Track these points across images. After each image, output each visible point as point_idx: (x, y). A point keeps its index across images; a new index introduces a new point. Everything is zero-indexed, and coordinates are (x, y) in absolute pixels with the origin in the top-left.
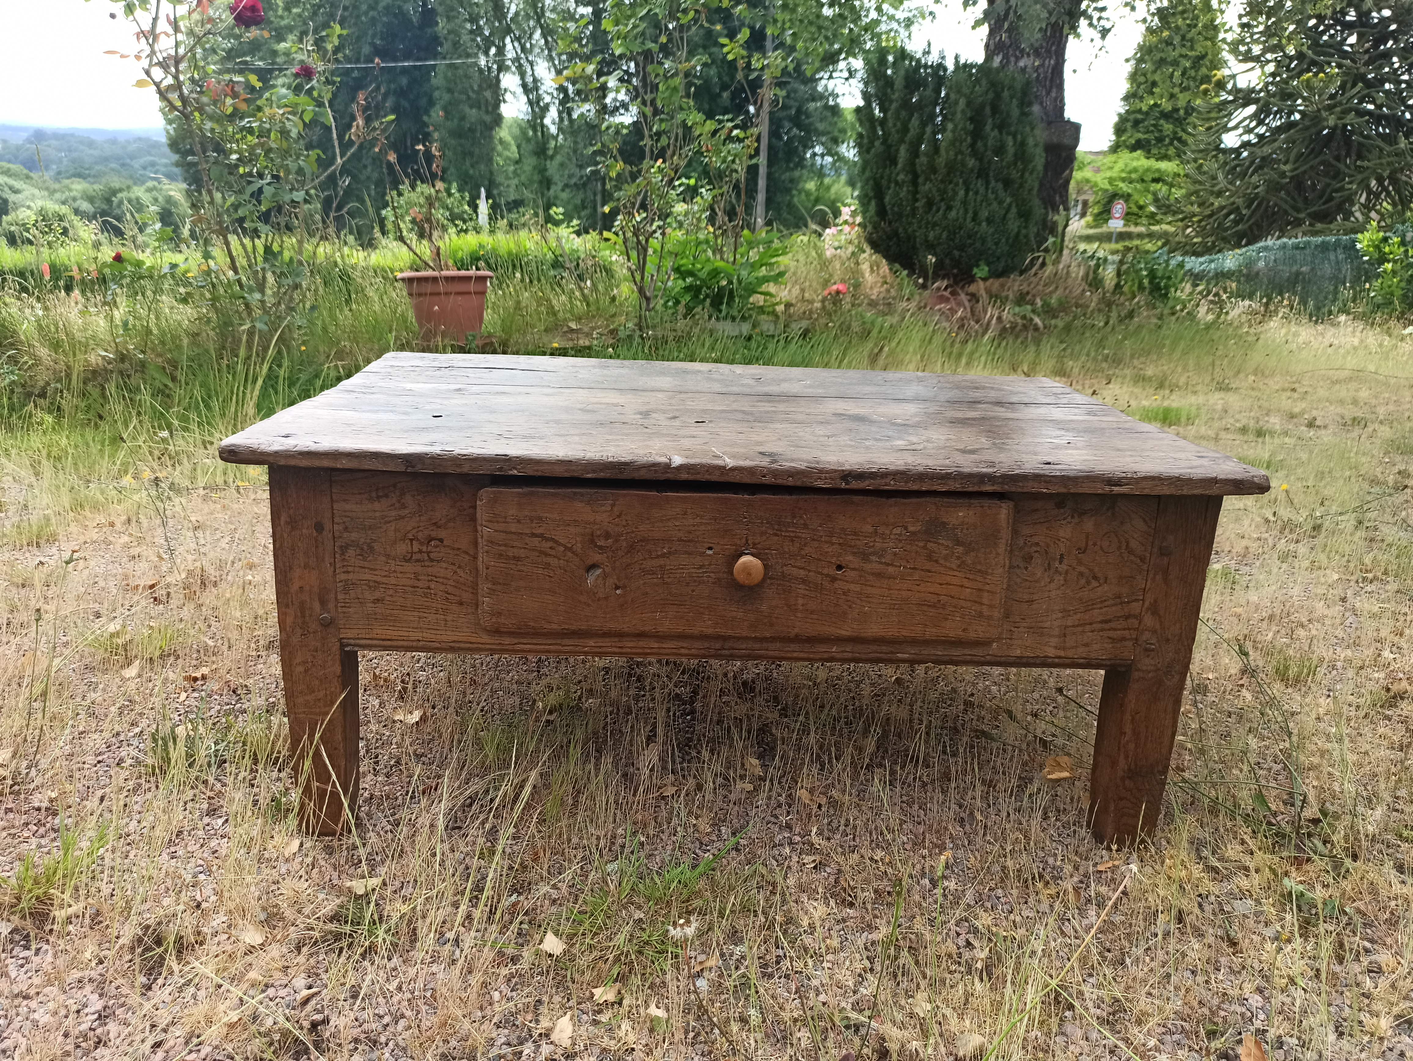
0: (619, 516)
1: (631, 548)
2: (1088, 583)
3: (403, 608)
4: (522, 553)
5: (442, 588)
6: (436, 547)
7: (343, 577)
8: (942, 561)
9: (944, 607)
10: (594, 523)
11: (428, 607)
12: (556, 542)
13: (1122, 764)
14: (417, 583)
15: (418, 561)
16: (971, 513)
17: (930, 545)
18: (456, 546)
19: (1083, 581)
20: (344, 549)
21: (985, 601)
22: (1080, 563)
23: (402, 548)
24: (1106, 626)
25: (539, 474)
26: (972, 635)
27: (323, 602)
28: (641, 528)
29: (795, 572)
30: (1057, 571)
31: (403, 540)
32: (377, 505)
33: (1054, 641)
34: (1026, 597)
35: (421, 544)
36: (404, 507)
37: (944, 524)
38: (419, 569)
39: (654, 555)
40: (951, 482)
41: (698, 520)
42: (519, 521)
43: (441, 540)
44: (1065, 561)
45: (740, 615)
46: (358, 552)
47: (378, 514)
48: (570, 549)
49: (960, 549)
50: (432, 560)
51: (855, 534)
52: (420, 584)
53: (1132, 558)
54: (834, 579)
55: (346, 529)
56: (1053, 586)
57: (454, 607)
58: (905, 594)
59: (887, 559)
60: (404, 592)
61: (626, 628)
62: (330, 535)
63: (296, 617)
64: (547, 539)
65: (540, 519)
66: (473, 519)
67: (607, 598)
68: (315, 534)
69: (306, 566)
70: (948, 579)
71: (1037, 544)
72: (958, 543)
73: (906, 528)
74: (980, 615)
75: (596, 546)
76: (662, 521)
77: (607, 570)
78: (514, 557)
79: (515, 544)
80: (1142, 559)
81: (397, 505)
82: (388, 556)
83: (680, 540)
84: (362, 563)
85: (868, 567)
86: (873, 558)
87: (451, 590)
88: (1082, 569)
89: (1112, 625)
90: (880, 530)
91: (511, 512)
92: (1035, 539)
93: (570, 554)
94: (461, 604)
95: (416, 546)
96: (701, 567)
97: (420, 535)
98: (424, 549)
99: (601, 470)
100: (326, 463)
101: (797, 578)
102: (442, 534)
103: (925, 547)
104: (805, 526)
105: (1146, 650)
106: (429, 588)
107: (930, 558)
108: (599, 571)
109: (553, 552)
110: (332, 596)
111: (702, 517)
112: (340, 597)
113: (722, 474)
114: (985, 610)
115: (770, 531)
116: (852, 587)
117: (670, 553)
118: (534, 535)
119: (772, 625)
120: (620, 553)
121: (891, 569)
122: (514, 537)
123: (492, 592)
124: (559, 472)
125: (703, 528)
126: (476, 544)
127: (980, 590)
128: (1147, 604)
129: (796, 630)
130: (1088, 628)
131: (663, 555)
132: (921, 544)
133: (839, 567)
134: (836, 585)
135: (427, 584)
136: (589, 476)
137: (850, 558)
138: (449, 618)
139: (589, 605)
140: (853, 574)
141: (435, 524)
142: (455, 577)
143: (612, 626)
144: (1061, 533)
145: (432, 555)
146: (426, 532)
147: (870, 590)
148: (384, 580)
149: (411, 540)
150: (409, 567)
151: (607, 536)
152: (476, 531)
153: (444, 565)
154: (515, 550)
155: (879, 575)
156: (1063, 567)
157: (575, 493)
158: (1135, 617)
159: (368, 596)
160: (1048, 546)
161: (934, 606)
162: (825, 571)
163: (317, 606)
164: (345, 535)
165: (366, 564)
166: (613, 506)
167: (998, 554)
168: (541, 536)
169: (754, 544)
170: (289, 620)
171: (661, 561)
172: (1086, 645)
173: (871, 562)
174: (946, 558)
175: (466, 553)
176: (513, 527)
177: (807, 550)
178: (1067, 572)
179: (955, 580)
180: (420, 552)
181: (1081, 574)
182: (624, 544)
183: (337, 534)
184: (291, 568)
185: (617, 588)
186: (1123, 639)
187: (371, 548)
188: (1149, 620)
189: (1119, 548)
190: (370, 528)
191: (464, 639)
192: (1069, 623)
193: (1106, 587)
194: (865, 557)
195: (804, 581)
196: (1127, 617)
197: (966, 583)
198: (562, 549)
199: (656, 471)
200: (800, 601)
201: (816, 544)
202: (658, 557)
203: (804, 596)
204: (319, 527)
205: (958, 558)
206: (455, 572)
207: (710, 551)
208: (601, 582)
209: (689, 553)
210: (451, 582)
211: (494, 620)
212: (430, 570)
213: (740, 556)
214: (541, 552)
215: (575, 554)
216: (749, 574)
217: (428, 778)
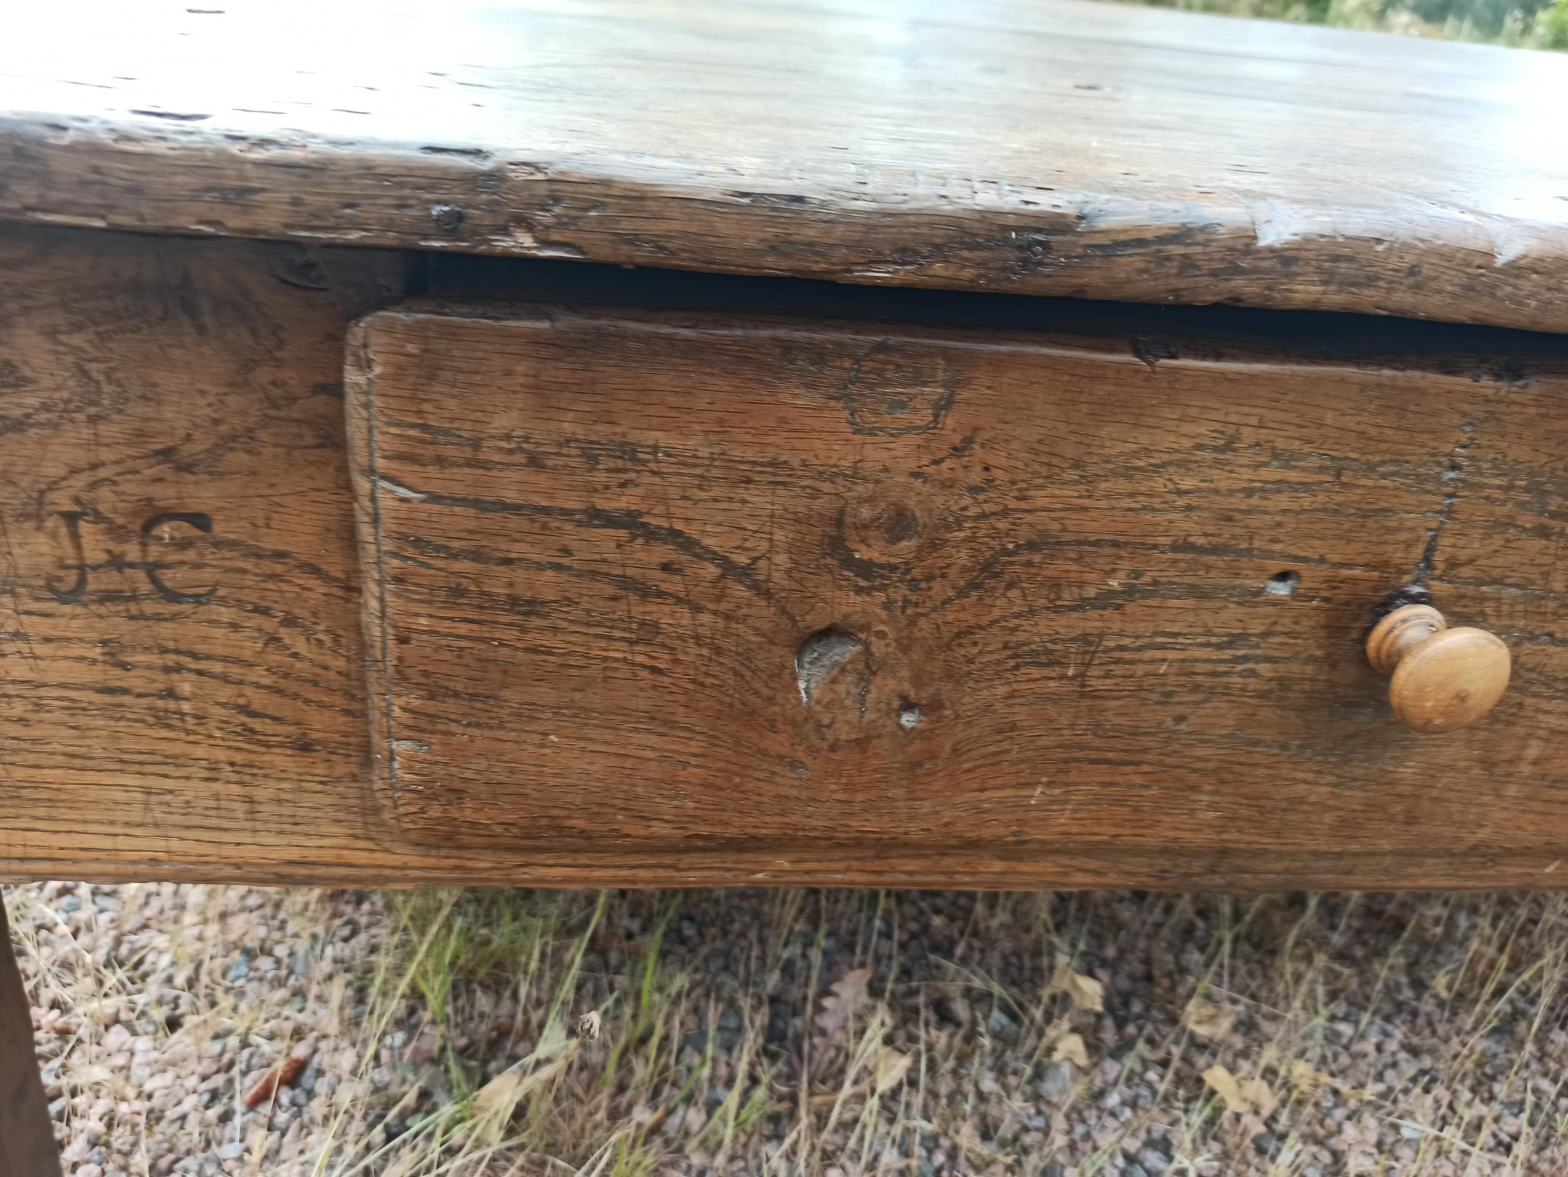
0: (957, 451)
1: (986, 573)
3: (79, 761)
4: (547, 585)
5: (225, 693)
6: (183, 544)
10: (856, 475)
11: (174, 760)
12: (688, 545)
14: (115, 677)
15: (110, 597)
18: (270, 543)
23: (33, 549)
25: (643, 255)
28: (1040, 499)
31: (33, 513)
35: (116, 532)
38: (119, 626)
39: (1068, 596)
41: (1273, 472)
42: (535, 462)
43: (201, 521)
48: (745, 573)
50: (174, 597)
52: (134, 681)
57: (279, 759)
60: (73, 708)
61: (915, 831)
64: (651, 535)
65: (627, 452)
66: (333, 439)
67: (862, 744)
75: (848, 562)
76: (1128, 473)
77: (878, 647)
78: (514, 601)
79: (517, 550)
83: (1182, 545)
87: (258, 700)
91: (501, 422)
93: (740, 591)
94: (305, 746)
95: (93, 542)
96: (1233, 641)
97: (107, 499)
98: (132, 551)
102: (200, 495)
106: (171, 694)
108: (846, 651)
109: (674, 584)
111: (1286, 459)
115: (1528, 520)
117: (1129, 592)
118: (599, 517)
119: (1411, 819)
120: (939, 589)
122: (515, 522)
125: (1283, 501)
126: (349, 538)
129: (1483, 834)
131: (1104, 599)
135: (161, 682)
136: (880, 274)
138: (260, 794)
139: (795, 764)
141: (166, 454)
142: (274, 657)
143: (870, 824)
145: (169, 578)
146: (132, 488)
149: (71, 518)
150: (74, 621)
151: (899, 523)
152: (348, 487)
153: (226, 614)
154: (520, 575)
157: (788, 348)
166: (944, 404)
168: (630, 521)
169: (1453, 564)
171: (1091, 621)
175: (314, 570)
176: (511, 485)
180: (117, 563)
182: (963, 557)
185: (908, 706)
191: (328, 855)
198: (712, 571)
199: (1188, 264)
200: (1534, 750)
202: (1082, 605)
206: (273, 640)
207: (1281, 590)
208: (847, 686)
209: (1196, 592)
210: (259, 675)
211: (435, 811)
212: (166, 630)
213: (1385, 607)
214: (626, 584)
215: (762, 590)
216: (1462, 698)
217: (272, 1037)
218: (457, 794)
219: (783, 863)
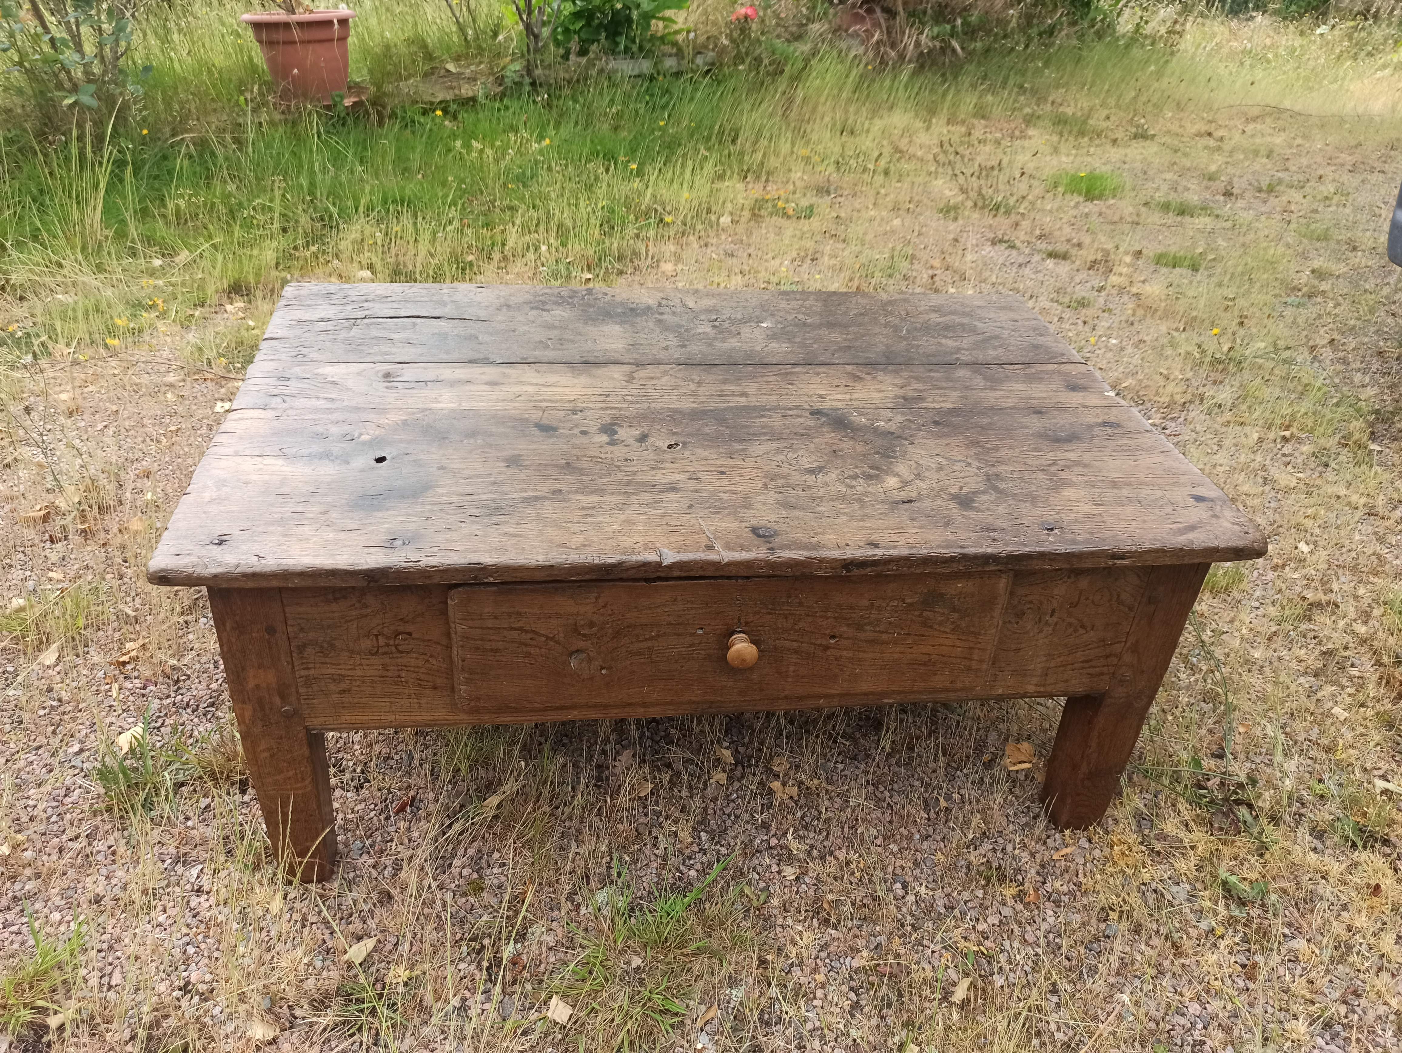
0: (604, 607)
1: (617, 634)
2: (1076, 631)
3: (372, 696)
4: (500, 645)
5: (414, 675)
6: (404, 640)
7: (303, 673)
8: (936, 627)
9: (934, 664)
10: (578, 614)
11: (399, 694)
12: (536, 633)
13: (1084, 769)
14: (385, 673)
15: (385, 653)
16: (970, 584)
17: (925, 614)
18: (427, 638)
19: (1070, 630)
20: (301, 648)
21: (975, 657)
22: (1070, 615)
23: (367, 644)
24: (1086, 665)
25: (519, 579)
26: (959, 685)
27: (283, 697)
28: (628, 616)
29: (788, 644)
30: (1047, 623)
31: (367, 635)
32: (334, 607)
33: (1035, 680)
34: (1013, 647)
35: (388, 638)
36: (366, 606)
37: (942, 595)
38: (387, 660)
39: (641, 638)
40: (954, 565)
41: (689, 606)
42: (496, 618)
43: (410, 634)
44: (1056, 615)
45: (730, 684)
46: (318, 649)
47: (336, 615)
48: (552, 639)
49: (956, 615)
50: (402, 653)
51: (851, 608)
52: (390, 674)
53: (1121, 607)
54: (827, 648)
55: (302, 630)
56: (1041, 635)
57: (428, 692)
58: (896, 656)
59: (882, 627)
60: (373, 682)
61: (612, 702)
62: (285, 637)
63: (254, 710)
64: (527, 632)
65: (519, 614)
66: (444, 613)
67: (592, 679)
68: (267, 637)
69: (260, 667)
70: (941, 641)
71: (1031, 602)
72: (954, 610)
73: (903, 600)
74: (969, 669)
75: (580, 634)
76: (650, 608)
77: (591, 654)
78: (492, 650)
79: (492, 638)
80: (1131, 609)
81: (358, 605)
82: (352, 652)
83: (670, 624)
84: (323, 660)
85: (862, 635)
86: (868, 628)
87: (422, 676)
88: (1072, 620)
89: (1093, 663)
90: (877, 603)
91: (487, 610)
92: (1030, 598)
93: (552, 643)
94: (435, 688)
95: (382, 641)
96: (691, 646)
97: (386, 631)
98: (392, 642)
99: (587, 573)
100: (275, 583)
101: (789, 650)
102: (410, 628)
103: (920, 616)
104: (801, 604)
105: (1121, 681)
106: (399, 676)
107: (925, 624)
108: (583, 656)
109: (533, 643)
110: (293, 690)
111: (692, 603)
112: (302, 690)
113: (717, 569)
114: (974, 665)
115: (764, 611)
116: (845, 653)
117: (658, 636)
118: (512, 629)
119: (761, 690)
120: (606, 639)
121: (885, 636)
122: (491, 631)
123: (468, 682)
124: (539, 576)
125: (694, 612)
126: (448, 635)
127: (970, 648)
128: (1128, 644)
129: (786, 693)
130: (1069, 667)
131: (651, 638)
132: (917, 613)
133: (833, 637)
134: (828, 653)
135: (397, 673)
136: (575, 578)
137: (845, 629)
138: (422, 702)
139: (573, 686)
140: (846, 642)
141: (401, 620)
142: (427, 666)
143: (598, 701)
144: (1056, 592)
145: (400, 648)
146: (392, 627)
147: (861, 655)
148: (349, 673)
150: (375, 660)
151: (591, 624)
152: (449, 626)
153: (414, 655)
154: (493, 643)
155: (873, 642)
156: (1055, 619)
157: (556, 589)
158: (1115, 655)
159: (332, 687)
160: (1041, 603)
161: (925, 664)
162: (819, 642)
163: (277, 700)
164: (301, 635)
165: (328, 660)
166: (597, 598)
167: (992, 617)
168: (521, 629)
169: (747, 623)
170: (248, 714)
171: (649, 644)
172: (1066, 681)
173: (865, 631)
174: (940, 624)
175: (439, 644)
176: (490, 624)
177: (801, 625)
178: (1056, 624)
179: (947, 642)
180: (387, 645)
181: (1070, 624)
182: (610, 631)
183: (291, 635)
184: (243, 669)
185: (602, 668)
186: (1102, 674)
187: (332, 646)
188: (1128, 658)
189: (1110, 600)
190: (329, 627)
191: (441, 718)
192: (1052, 665)
193: (1092, 633)
194: (860, 628)
195: (796, 652)
196: (1107, 657)
197: (958, 643)
198: (543, 639)
199: (646, 571)
200: (792, 668)
201: (810, 619)
202: (646, 640)
203: (796, 664)
204: (271, 630)
205: (953, 623)
206: (427, 661)
207: (700, 632)
208: (584, 664)
209: (678, 635)
210: (423, 670)
211: (472, 704)
212: (399, 661)
213: (732, 634)
214: (521, 643)
215: (558, 642)
216: (744, 660)
217: (400, 789)
218: (479, 699)
219: (576, 713)
